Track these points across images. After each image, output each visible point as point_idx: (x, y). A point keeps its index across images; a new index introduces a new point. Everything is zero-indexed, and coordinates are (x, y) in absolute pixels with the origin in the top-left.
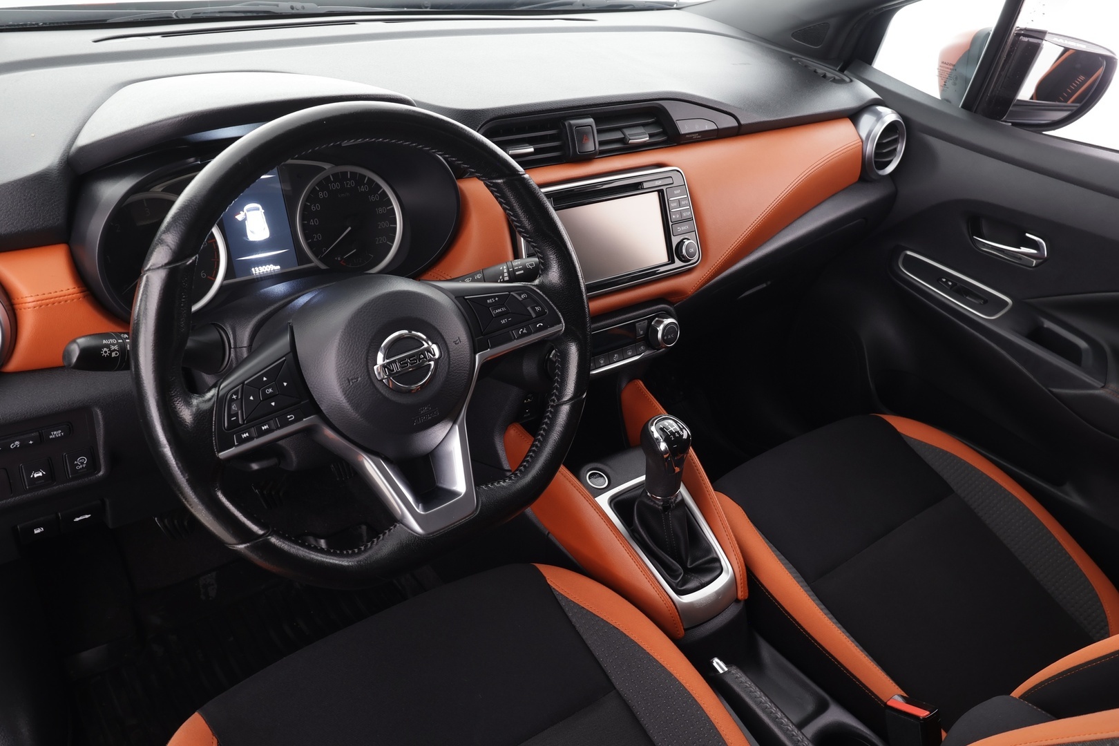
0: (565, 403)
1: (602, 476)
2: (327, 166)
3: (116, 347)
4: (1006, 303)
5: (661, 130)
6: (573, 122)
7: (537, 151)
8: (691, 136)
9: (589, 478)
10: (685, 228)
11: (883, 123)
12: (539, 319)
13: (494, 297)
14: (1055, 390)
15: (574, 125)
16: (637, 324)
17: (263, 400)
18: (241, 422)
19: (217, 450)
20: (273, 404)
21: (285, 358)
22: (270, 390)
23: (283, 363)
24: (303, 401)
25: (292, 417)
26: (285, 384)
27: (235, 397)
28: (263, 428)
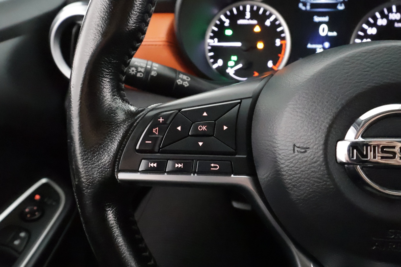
17: (191, 136)
18: (156, 149)
19: (118, 168)
20: (201, 144)
21: (239, 101)
22: (204, 128)
23: (236, 104)
24: (239, 155)
25: (216, 167)
26: (225, 128)
27: (161, 120)
28: (177, 165)
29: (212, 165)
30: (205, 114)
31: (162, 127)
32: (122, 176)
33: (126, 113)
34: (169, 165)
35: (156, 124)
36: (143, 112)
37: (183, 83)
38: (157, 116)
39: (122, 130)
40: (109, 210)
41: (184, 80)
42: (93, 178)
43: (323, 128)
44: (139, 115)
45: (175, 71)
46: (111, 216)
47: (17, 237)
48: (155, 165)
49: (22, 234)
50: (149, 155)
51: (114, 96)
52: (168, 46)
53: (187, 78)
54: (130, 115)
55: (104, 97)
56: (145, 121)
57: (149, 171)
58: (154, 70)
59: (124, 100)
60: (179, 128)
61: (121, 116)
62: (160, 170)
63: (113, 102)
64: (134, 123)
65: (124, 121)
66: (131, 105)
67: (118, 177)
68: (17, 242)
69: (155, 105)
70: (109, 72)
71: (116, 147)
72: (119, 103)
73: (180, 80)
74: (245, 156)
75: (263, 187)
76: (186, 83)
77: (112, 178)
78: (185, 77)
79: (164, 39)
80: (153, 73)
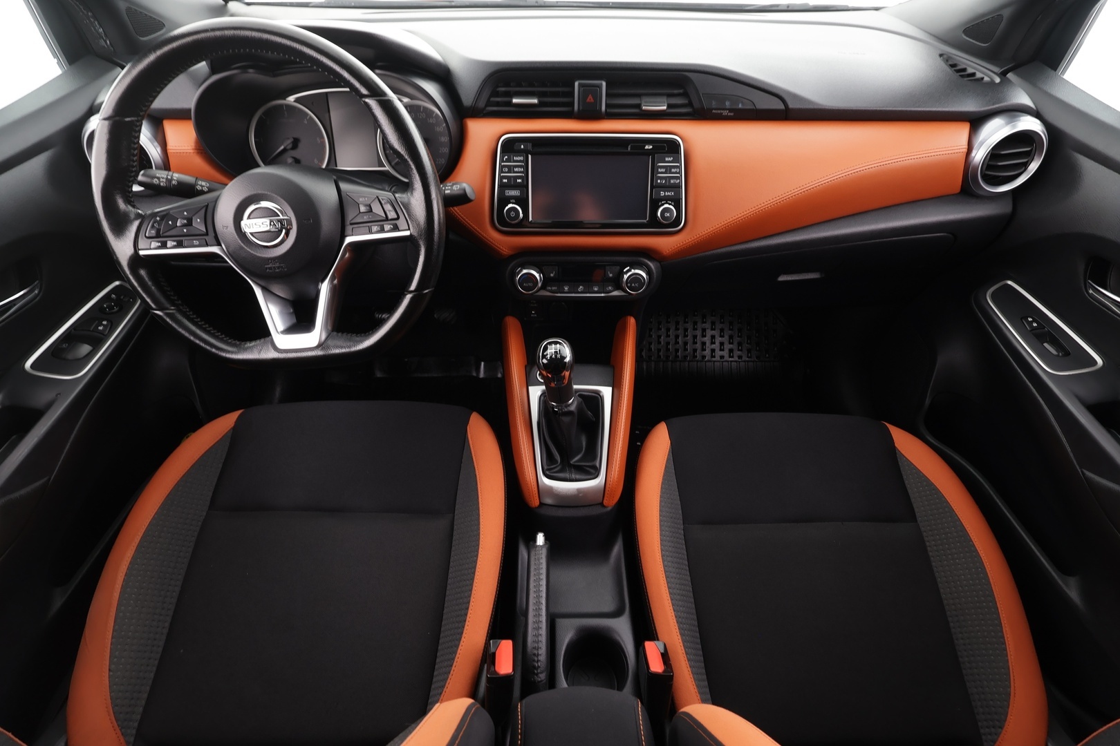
0: (411, 292)
4: (1095, 362)
5: (687, 102)
6: (583, 81)
8: (719, 112)
10: (669, 194)
11: (1014, 127)
12: (392, 222)
13: (365, 197)
14: (1088, 474)
15: (581, 84)
16: (607, 267)
17: (179, 226)
19: (138, 248)
20: (185, 230)
24: (210, 235)
27: (158, 218)
28: (174, 243)
29: (195, 242)
34: (169, 244)
37: (202, 188)
41: (202, 186)
47: (101, 324)
48: (161, 244)
49: (105, 323)
50: (158, 239)
52: (198, 153)
53: (206, 184)
57: (157, 248)
67: (140, 253)
68: (101, 328)
73: (199, 186)
74: (214, 234)
76: (205, 188)
77: (137, 253)
78: (204, 184)
79: (193, 147)
80: (174, 182)
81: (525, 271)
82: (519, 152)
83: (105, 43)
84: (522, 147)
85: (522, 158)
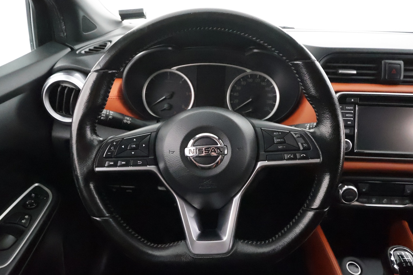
0: (310, 210)
1: (357, 267)
2: (248, 71)
3: (104, 115)
6: (387, 61)
7: (357, 73)
9: (349, 265)
12: (304, 151)
13: (279, 132)
15: (387, 63)
16: (406, 186)
17: (129, 150)
18: (113, 156)
19: (95, 166)
20: (133, 153)
21: (150, 133)
22: (134, 146)
23: (148, 135)
24: (150, 157)
25: (140, 163)
26: (144, 145)
27: (115, 143)
28: (122, 163)
29: (139, 162)
30: (135, 140)
31: (115, 147)
32: (97, 169)
33: (98, 141)
34: (119, 163)
35: (112, 145)
36: (106, 140)
37: (127, 122)
38: (113, 142)
39: (96, 149)
40: (91, 183)
41: (128, 120)
42: (84, 171)
43: (179, 143)
44: (104, 142)
45: (122, 115)
46: (92, 186)
47: (24, 218)
48: (113, 163)
49: (27, 217)
50: (110, 159)
51: (92, 133)
52: (119, 98)
53: (130, 119)
54: (100, 142)
55: (88, 134)
56: (107, 144)
57: (110, 166)
58: (111, 115)
59: (97, 135)
60: (123, 147)
61: (96, 143)
62: (115, 165)
63: (92, 136)
64: (101, 146)
65: (97, 145)
66: (100, 137)
67: (95, 169)
68: (23, 221)
69: (111, 137)
70: (90, 123)
71: (94, 156)
72: (95, 137)
73: (125, 120)
74: (153, 157)
75: (161, 171)
76: (129, 121)
77: (93, 170)
78: (128, 118)
79: (116, 95)
80: (110, 117)
81: (346, 187)
82: (350, 104)
83: (63, 35)
84: (353, 100)
85: (352, 108)
